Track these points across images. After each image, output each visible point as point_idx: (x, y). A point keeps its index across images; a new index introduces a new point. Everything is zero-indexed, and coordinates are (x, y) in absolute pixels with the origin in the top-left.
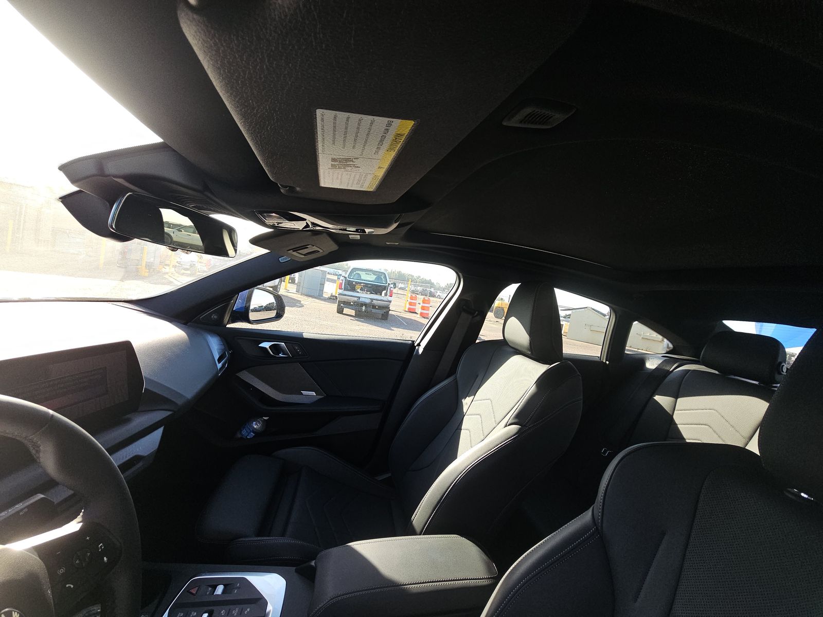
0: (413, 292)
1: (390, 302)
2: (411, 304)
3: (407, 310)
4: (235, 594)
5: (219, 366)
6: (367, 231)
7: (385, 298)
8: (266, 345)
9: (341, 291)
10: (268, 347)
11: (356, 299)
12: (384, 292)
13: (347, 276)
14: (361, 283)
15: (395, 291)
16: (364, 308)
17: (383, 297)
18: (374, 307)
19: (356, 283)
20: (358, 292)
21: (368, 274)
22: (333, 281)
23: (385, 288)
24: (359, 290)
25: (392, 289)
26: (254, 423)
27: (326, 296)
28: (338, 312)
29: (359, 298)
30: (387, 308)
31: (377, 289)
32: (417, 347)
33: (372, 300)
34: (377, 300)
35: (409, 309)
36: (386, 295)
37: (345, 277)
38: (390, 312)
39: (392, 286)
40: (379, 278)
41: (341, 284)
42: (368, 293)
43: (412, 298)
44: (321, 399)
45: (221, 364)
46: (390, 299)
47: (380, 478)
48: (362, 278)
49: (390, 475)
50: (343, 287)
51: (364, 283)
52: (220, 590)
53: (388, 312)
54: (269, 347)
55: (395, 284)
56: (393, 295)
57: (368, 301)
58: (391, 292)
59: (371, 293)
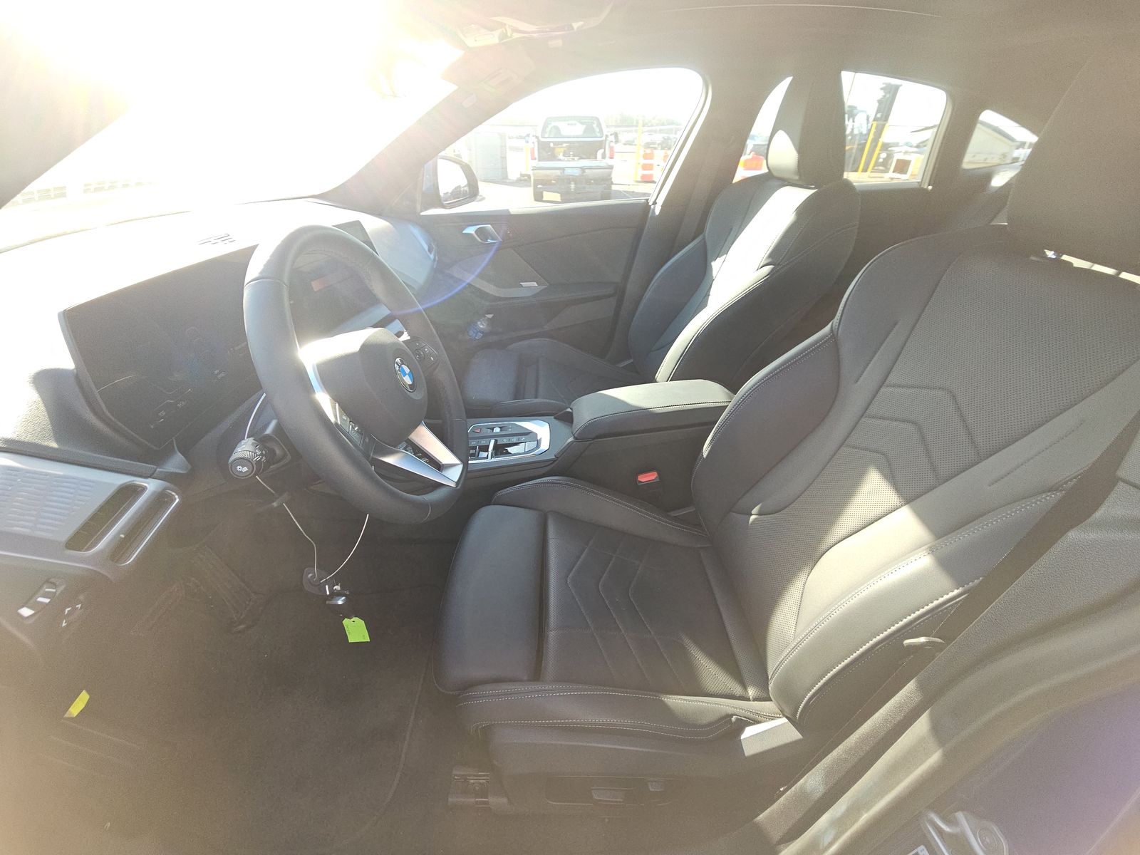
0: (648, 145)
1: (611, 167)
2: (645, 167)
3: (640, 180)
4: (510, 431)
5: (432, 256)
6: (576, 25)
7: (603, 163)
8: (471, 230)
9: (536, 163)
10: (473, 232)
11: (558, 172)
12: (600, 152)
13: (539, 134)
14: (562, 143)
15: (618, 147)
16: (573, 186)
17: (599, 162)
18: (588, 181)
19: (556, 144)
20: (560, 160)
21: (572, 125)
22: (519, 149)
23: (601, 145)
24: (561, 157)
25: (612, 144)
26: (479, 323)
27: (513, 175)
28: (536, 200)
29: (563, 169)
30: (607, 180)
31: (588, 149)
32: (652, 207)
33: (583, 169)
34: (591, 168)
35: (643, 176)
36: (604, 156)
37: (537, 137)
38: (614, 188)
39: (612, 138)
40: (589, 129)
41: (533, 150)
42: (576, 158)
43: (646, 157)
44: (545, 289)
45: (433, 253)
46: (610, 162)
47: (622, 365)
48: (564, 133)
49: (632, 361)
50: (536, 156)
51: (565, 142)
52: (497, 430)
53: (610, 188)
54: (476, 232)
55: (616, 135)
56: (616, 155)
57: (577, 172)
58: (612, 149)
59: (582, 158)
